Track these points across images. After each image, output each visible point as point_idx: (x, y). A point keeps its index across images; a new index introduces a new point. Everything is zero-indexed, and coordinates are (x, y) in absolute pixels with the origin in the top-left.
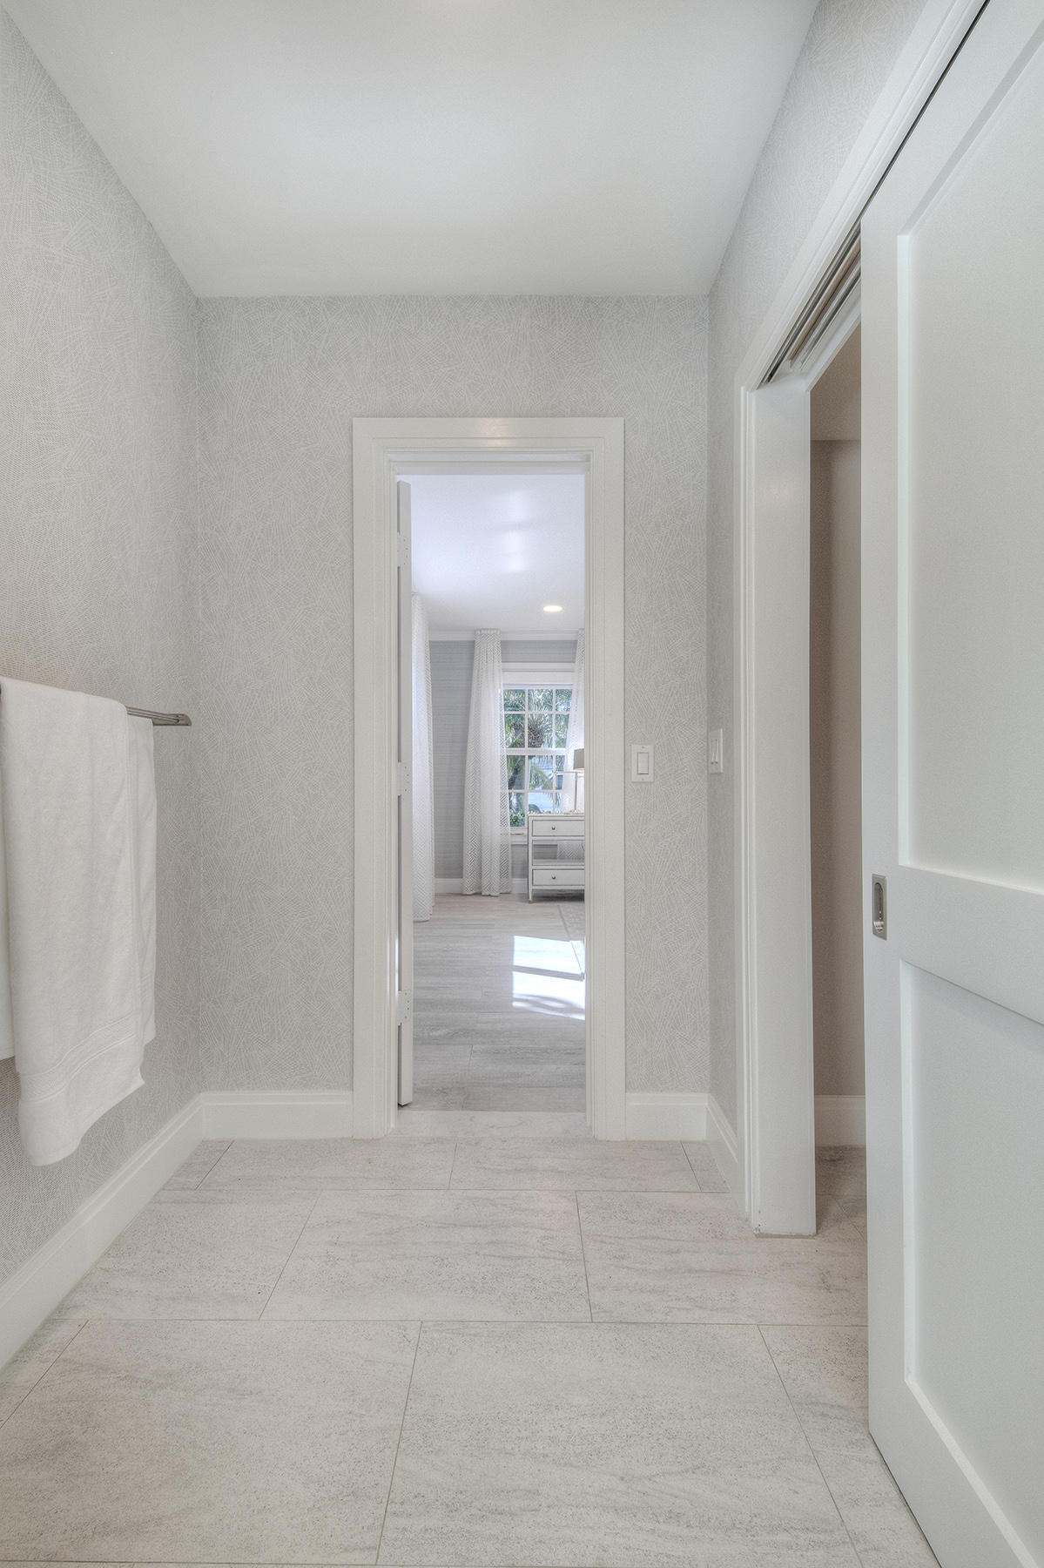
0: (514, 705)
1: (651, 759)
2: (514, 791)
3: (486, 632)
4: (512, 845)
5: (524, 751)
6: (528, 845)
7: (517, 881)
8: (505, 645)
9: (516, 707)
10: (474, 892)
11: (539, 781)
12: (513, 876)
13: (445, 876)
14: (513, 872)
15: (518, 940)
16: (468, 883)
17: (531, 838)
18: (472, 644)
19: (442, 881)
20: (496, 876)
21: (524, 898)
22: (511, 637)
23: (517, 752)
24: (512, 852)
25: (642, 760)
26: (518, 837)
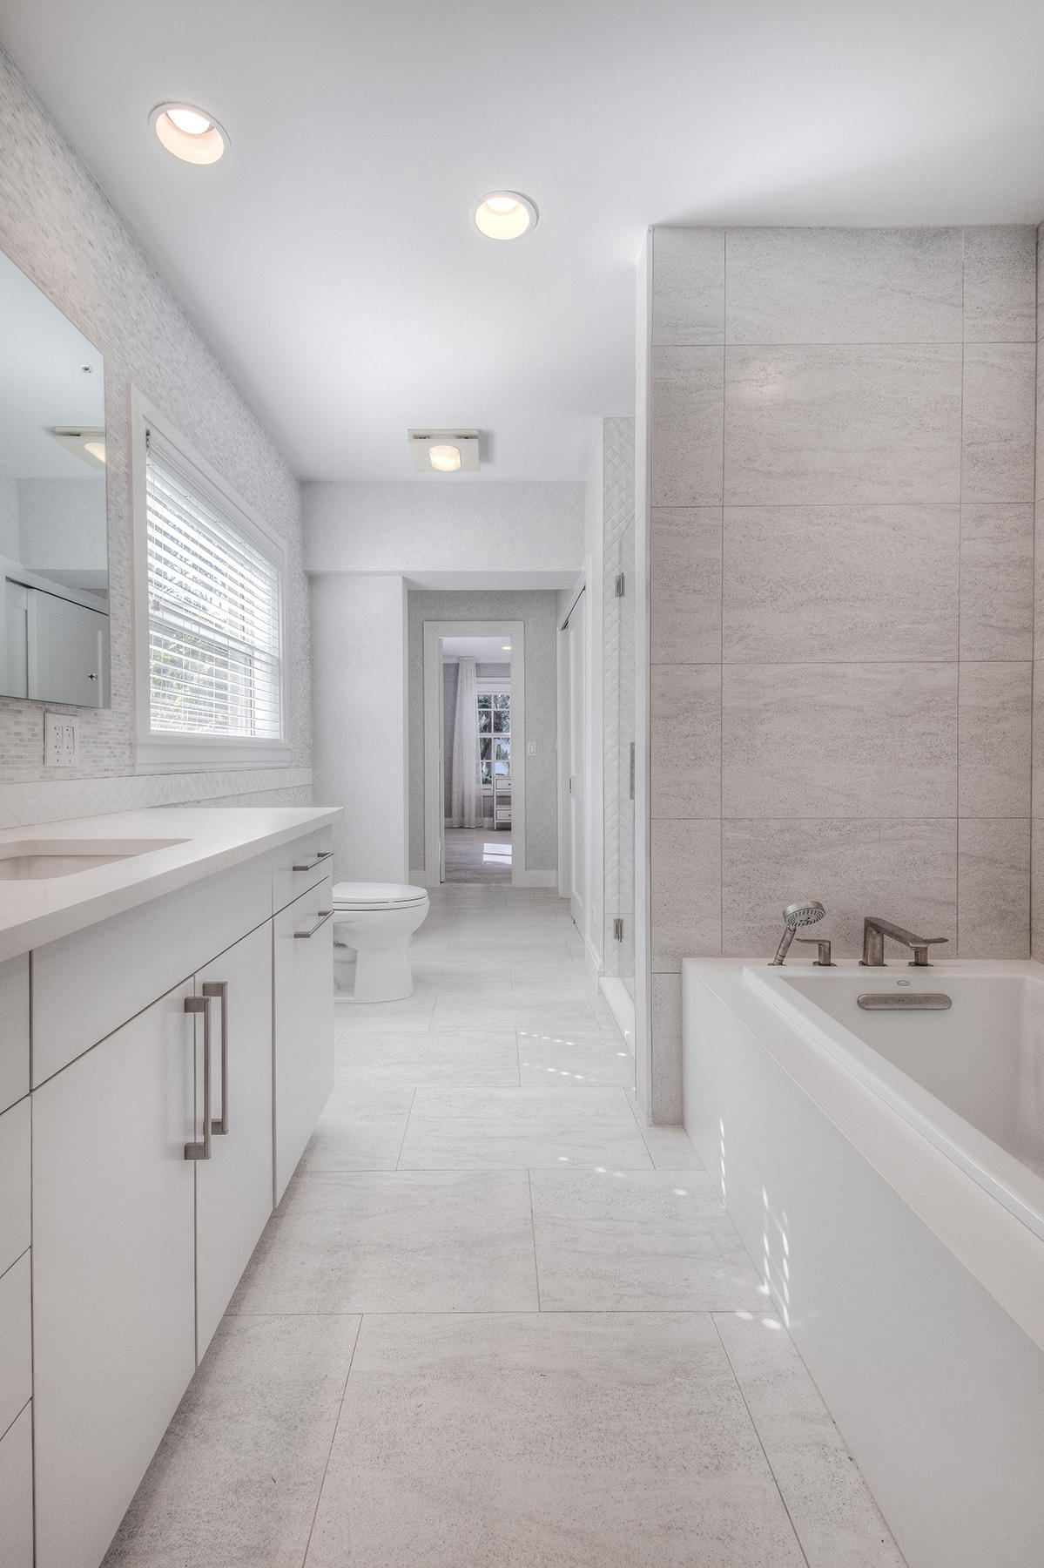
0: (484, 703)
1: (535, 747)
2: (485, 761)
3: (466, 658)
4: (484, 796)
5: (491, 735)
6: (493, 796)
7: (487, 819)
8: (478, 665)
9: (484, 706)
10: (462, 826)
11: (501, 756)
12: (484, 815)
13: (447, 817)
14: (484, 813)
15: (485, 844)
16: (458, 820)
17: (495, 790)
18: (457, 666)
20: (473, 816)
21: (491, 829)
22: (482, 661)
23: (487, 735)
24: (484, 801)
25: (532, 747)
26: (487, 790)
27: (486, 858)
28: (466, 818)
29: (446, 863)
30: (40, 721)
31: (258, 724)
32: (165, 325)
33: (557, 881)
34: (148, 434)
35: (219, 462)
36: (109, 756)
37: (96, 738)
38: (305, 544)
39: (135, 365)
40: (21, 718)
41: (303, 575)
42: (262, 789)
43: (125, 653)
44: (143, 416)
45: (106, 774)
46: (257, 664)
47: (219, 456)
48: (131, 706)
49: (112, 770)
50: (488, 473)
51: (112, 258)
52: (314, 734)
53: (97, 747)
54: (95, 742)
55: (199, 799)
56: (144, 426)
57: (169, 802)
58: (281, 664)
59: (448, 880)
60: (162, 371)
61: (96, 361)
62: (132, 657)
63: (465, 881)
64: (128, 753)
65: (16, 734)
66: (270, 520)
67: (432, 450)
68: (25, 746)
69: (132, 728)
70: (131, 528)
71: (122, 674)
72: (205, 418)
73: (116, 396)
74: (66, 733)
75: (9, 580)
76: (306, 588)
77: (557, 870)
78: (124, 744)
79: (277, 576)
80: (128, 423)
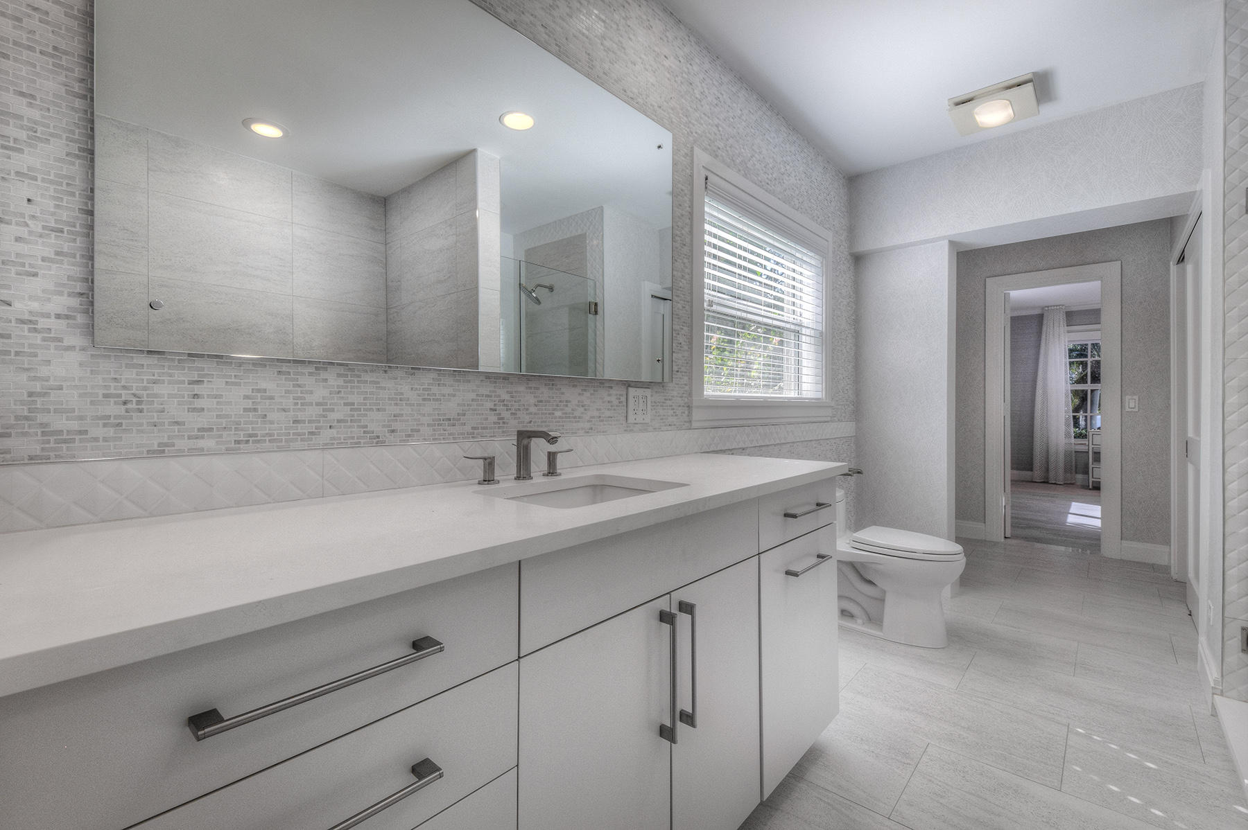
1: (1137, 402)
2: (1078, 414)
3: (1053, 308)
4: (1076, 452)
5: (1088, 387)
6: (1088, 452)
7: (1080, 476)
8: (1069, 315)
10: (1043, 480)
12: (1076, 473)
13: (1017, 469)
14: (1076, 470)
15: (1073, 504)
16: (1037, 474)
17: (1091, 446)
18: (1041, 317)
19: (1015, 472)
20: (1061, 471)
21: (1084, 487)
22: (1074, 309)
23: (1081, 387)
24: (1075, 457)
25: (1132, 403)
26: (1080, 445)
27: (1071, 519)
28: (1052, 474)
29: (1012, 518)
30: (625, 393)
31: (805, 387)
32: (723, 92)
33: (1170, 559)
34: (706, 179)
35: (768, 184)
36: (672, 416)
37: (663, 403)
38: (852, 231)
39: (698, 131)
40: (613, 392)
41: (849, 257)
42: (803, 440)
43: (685, 341)
44: (703, 167)
45: (670, 428)
46: (804, 338)
47: (767, 178)
48: (689, 379)
49: (675, 425)
50: (1050, 112)
51: (682, 61)
52: (858, 393)
53: (664, 409)
54: (662, 406)
55: (744, 446)
56: (704, 173)
57: (718, 449)
58: (824, 336)
59: (1014, 537)
60: (720, 128)
61: (666, 138)
62: (690, 343)
63: (1038, 540)
64: (687, 412)
65: (609, 402)
66: (816, 218)
67: (976, 110)
68: (614, 410)
69: (690, 394)
70: (691, 251)
71: (684, 357)
72: (756, 152)
73: (683, 159)
74: (641, 401)
75: (652, 296)
76: (852, 268)
77: (1170, 546)
78: (683, 406)
79: (822, 263)
80: (692, 176)
